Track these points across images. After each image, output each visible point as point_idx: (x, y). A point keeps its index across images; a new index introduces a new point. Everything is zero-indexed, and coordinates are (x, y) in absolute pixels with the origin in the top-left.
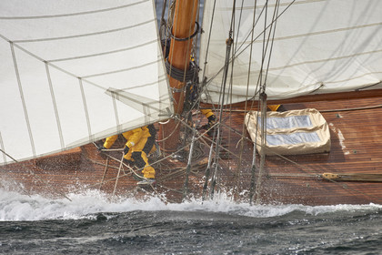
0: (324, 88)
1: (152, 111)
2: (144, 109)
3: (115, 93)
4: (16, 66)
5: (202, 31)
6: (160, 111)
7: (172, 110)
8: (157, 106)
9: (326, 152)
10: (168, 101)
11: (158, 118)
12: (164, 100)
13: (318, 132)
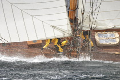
0: (116, 27)
1: (65, 33)
2: (63, 33)
3: (53, 27)
4: (23, 17)
5: (78, 9)
6: (68, 34)
7: (72, 34)
8: (67, 32)
9: (117, 46)
10: (71, 31)
11: (68, 36)
12: (69, 30)
13: (116, 39)
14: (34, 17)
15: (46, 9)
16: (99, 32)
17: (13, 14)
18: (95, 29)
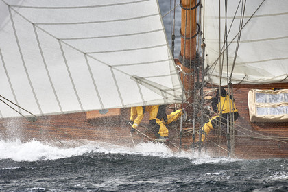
1: (168, 96)
2: (162, 94)
3: (138, 80)
4: (64, 55)
5: (201, 33)
6: (175, 96)
8: (172, 92)
10: (181, 90)
11: (174, 101)
12: (178, 89)
14: (90, 56)
15: (117, 36)
16: (257, 90)
17: (40, 49)
18: (243, 83)
